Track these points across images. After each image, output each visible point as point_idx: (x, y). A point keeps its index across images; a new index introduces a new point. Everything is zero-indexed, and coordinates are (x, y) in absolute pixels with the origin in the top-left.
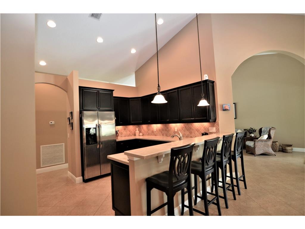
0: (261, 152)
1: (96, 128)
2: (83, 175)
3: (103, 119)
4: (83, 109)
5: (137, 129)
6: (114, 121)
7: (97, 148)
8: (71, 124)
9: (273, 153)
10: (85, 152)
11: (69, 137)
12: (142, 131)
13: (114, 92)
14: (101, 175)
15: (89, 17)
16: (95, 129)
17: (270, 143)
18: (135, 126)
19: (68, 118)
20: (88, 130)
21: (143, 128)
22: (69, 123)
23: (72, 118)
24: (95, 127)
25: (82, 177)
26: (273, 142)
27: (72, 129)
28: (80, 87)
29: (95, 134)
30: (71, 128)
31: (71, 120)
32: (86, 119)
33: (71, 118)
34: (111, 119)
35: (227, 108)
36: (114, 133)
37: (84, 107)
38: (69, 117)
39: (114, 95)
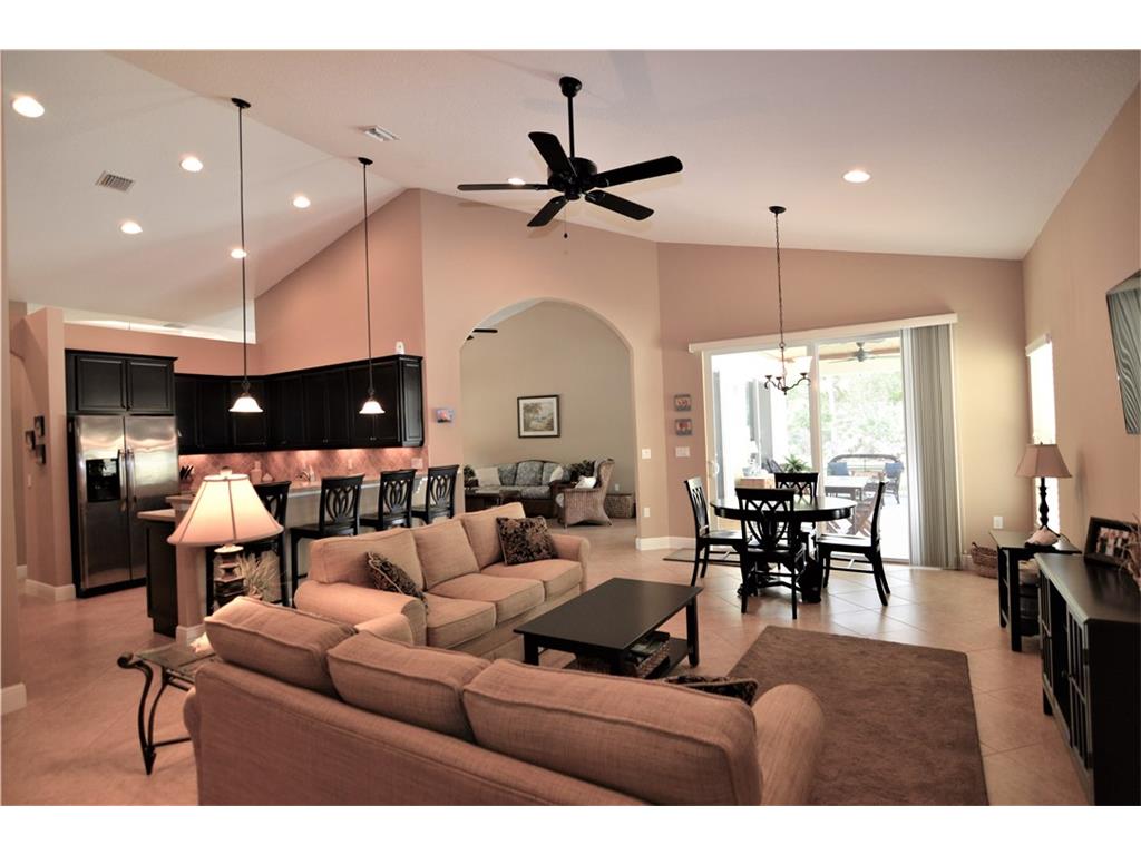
0: (580, 518)
1: (117, 460)
2: (77, 579)
3: (139, 435)
4: (77, 408)
5: (257, 463)
6: (173, 442)
7: (120, 509)
8: (40, 452)
9: (606, 518)
10: (84, 520)
11: (30, 484)
12: (273, 469)
13: (176, 363)
14: (132, 581)
15: (96, 184)
16: (114, 462)
17: (600, 496)
18: (252, 454)
19: (27, 433)
20: (95, 465)
21: (273, 460)
22: (30, 446)
23: (43, 433)
24: (116, 457)
25: (73, 586)
26: (607, 495)
27: (44, 462)
28: (68, 352)
29: (116, 476)
30: (41, 459)
31: (37, 438)
32: (87, 436)
33: (38, 433)
34: (166, 437)
35: (447, 416)
36: (175, 473)
37: (80, 404)
38: (32, 428)
39: (176, 371)
